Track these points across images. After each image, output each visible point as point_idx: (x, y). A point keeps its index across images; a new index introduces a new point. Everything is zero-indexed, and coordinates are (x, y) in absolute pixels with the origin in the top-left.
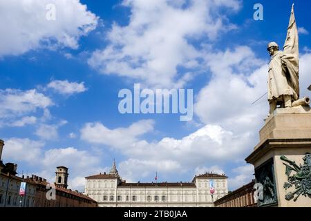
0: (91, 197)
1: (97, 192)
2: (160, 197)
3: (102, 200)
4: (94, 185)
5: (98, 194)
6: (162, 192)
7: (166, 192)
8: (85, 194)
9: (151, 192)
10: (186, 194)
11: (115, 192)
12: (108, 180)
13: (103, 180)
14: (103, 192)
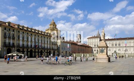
0: (90, 45)
1: (92, 43)
2: (118, 44)
3: (94, 46)
4: (91, 41)
5: (92, 44)
6: (118, 42)
7: (120, 42)
8: (87, 44)
9: (114, 42)
10: (130, 42)
11: (99, 43)
12: (96, 39)
13: (94, 39)
14: (94, 43)
